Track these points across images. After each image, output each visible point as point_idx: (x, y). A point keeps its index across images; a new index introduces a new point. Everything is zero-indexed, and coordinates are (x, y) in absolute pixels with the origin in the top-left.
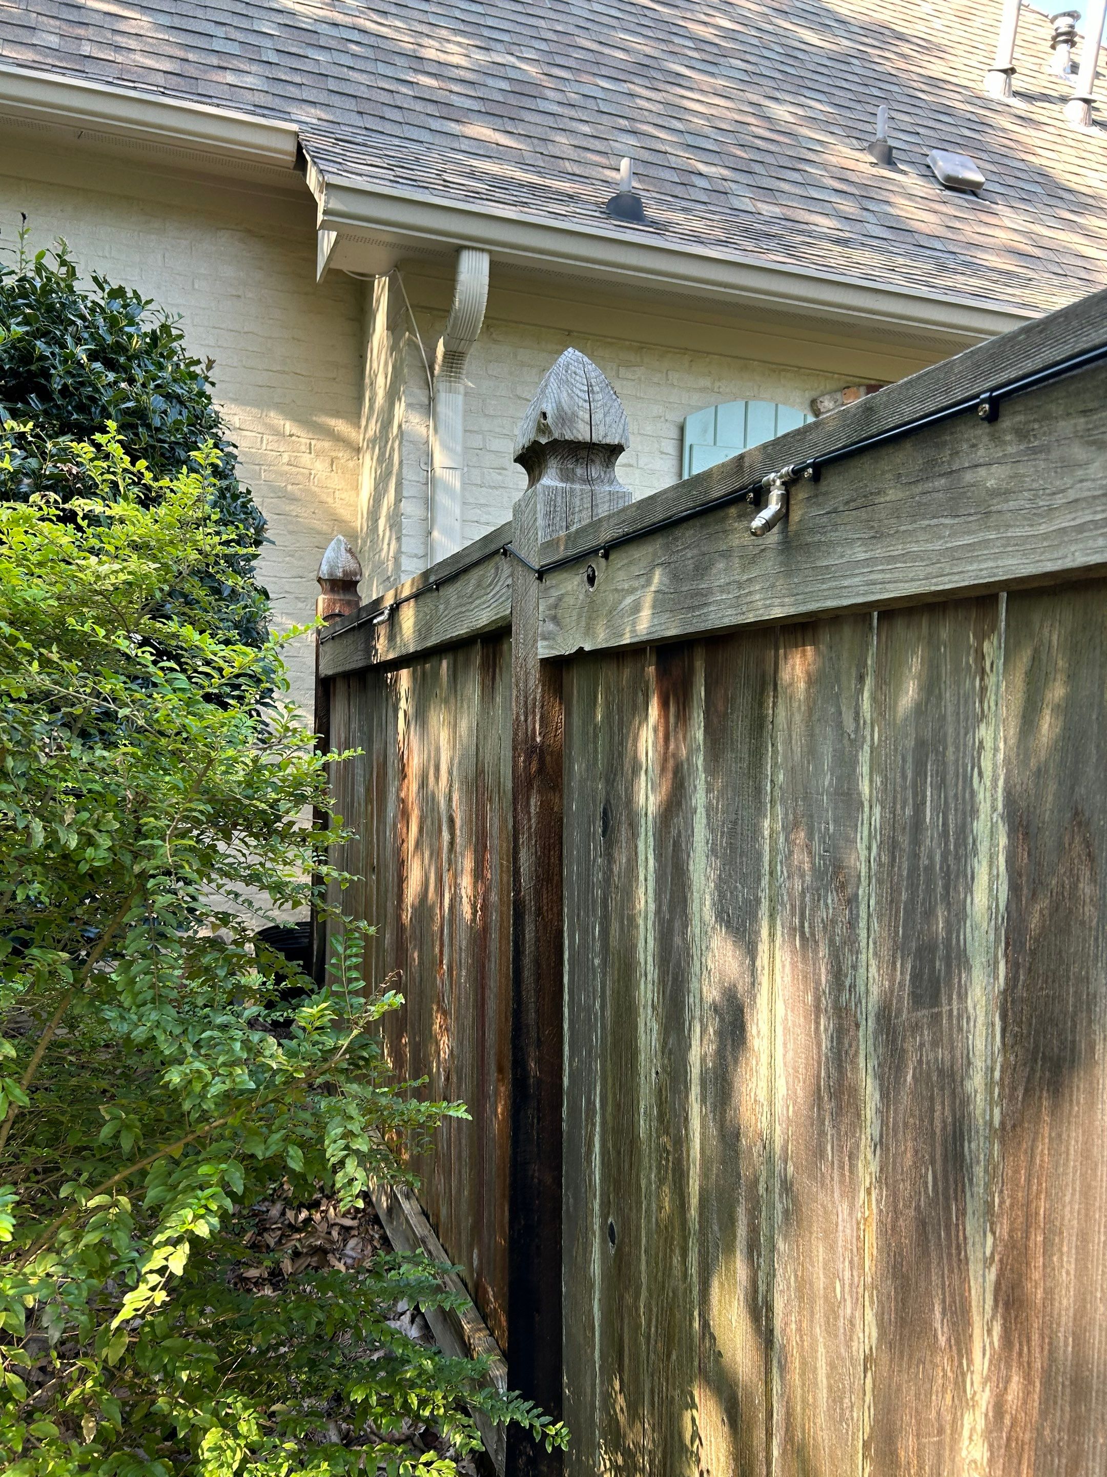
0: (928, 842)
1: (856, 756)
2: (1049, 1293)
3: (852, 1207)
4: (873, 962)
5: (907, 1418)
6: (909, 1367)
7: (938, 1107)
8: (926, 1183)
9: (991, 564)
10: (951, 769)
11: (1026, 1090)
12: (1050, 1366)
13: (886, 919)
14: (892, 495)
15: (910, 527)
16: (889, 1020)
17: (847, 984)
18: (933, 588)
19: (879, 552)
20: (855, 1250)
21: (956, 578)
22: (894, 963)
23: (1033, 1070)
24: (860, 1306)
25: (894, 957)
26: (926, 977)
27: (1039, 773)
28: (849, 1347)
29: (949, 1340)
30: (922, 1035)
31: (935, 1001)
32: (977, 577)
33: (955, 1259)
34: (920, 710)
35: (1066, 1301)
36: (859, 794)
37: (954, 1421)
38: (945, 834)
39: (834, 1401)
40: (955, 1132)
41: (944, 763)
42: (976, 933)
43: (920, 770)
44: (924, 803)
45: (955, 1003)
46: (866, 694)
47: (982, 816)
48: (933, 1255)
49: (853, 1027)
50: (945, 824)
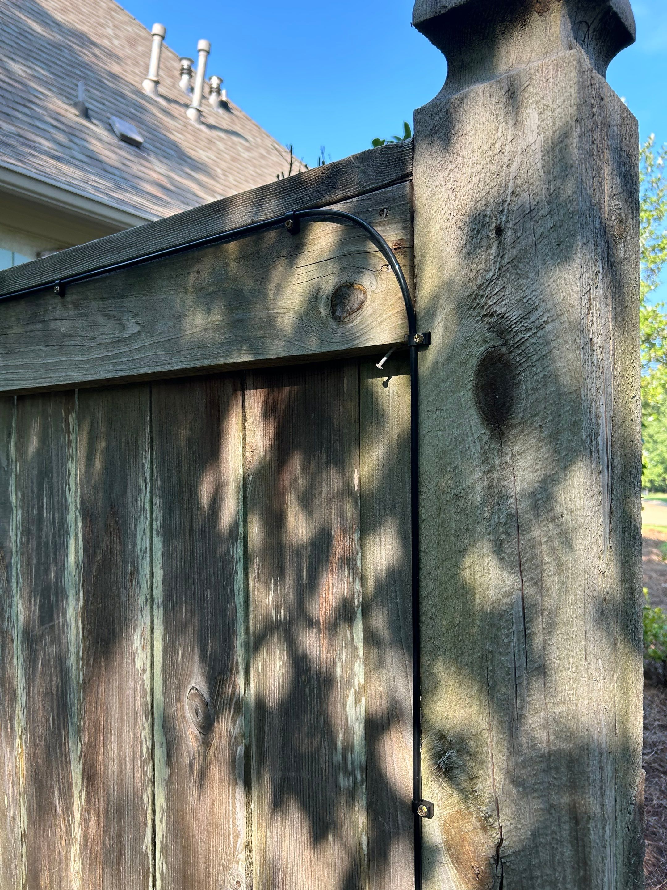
0: (45, 529)
1: (8, 481)
2: (106, 766)
3: (12, 749)
4: (20, 602)
5: (44, 862)
6: (44, 832)
7: (54, 679)
8: (49, 724)
9: (64, 374)
10: (55, 486)
11: (94, 659)
12: (108, 805)
13: (26, 576)
14: (16, 330)
15: (25, 350)
16: (29, 634)
17: (7, 617)
18: (38, 385)
19: (10, 362)
20: (14, 774)
21: (48, 380)
22: (30, 601)
23: (97, 648)
24: (18, 807)
25: (30, 597)
26: (46, 606)
27: (95, 487)
28: (12, 832)
29: (62, 810)
30: (45, 640)
31: (51, 619)
32: (58, 381)
33: (64, 762)
34: (39, 452)
35: (113, 768)
36: (10, 503)
37: (67, 854)
38: (53, 523)
39: (6, 868)
40: (62, 691)
41: (52, 483)
42: (70, 578)
43: (40, 489)
44: (43, 506)
45: (61, 618)
46: (12, 444)
47: (71, 512)
48: (54, 764)
49: (10, 642)
50: (53, 518)
